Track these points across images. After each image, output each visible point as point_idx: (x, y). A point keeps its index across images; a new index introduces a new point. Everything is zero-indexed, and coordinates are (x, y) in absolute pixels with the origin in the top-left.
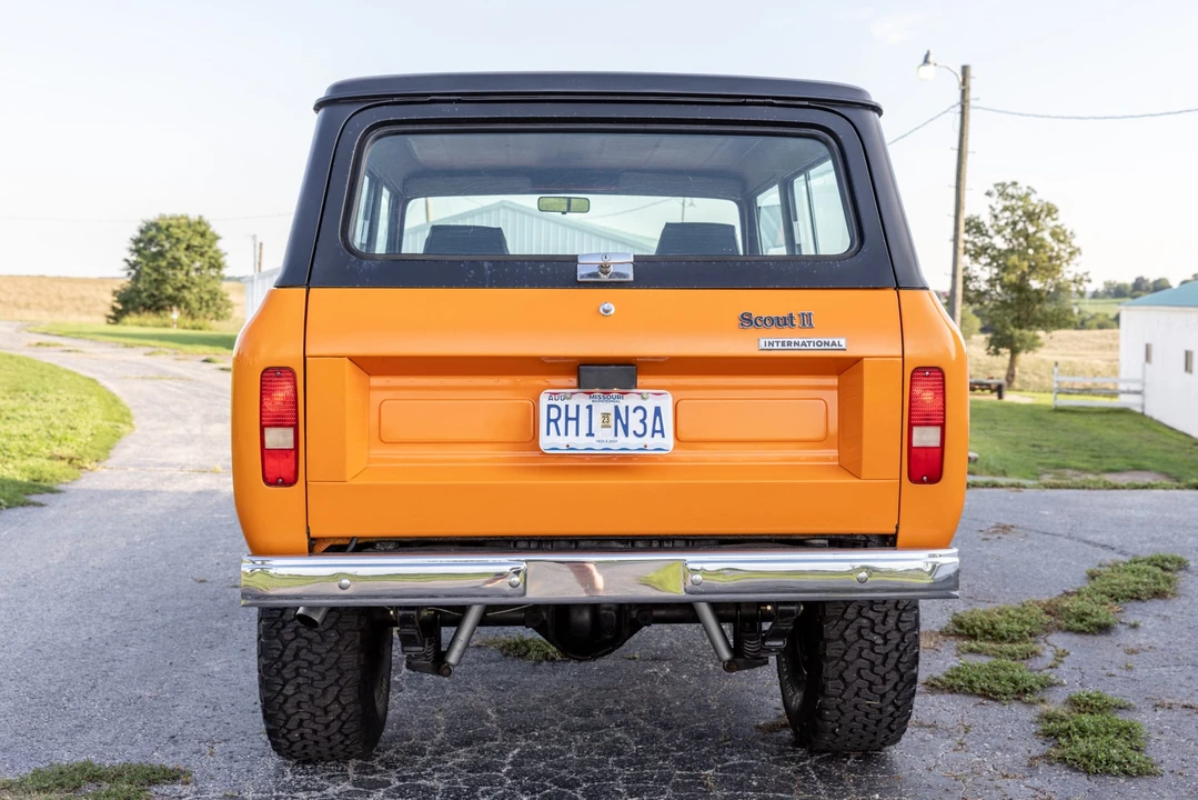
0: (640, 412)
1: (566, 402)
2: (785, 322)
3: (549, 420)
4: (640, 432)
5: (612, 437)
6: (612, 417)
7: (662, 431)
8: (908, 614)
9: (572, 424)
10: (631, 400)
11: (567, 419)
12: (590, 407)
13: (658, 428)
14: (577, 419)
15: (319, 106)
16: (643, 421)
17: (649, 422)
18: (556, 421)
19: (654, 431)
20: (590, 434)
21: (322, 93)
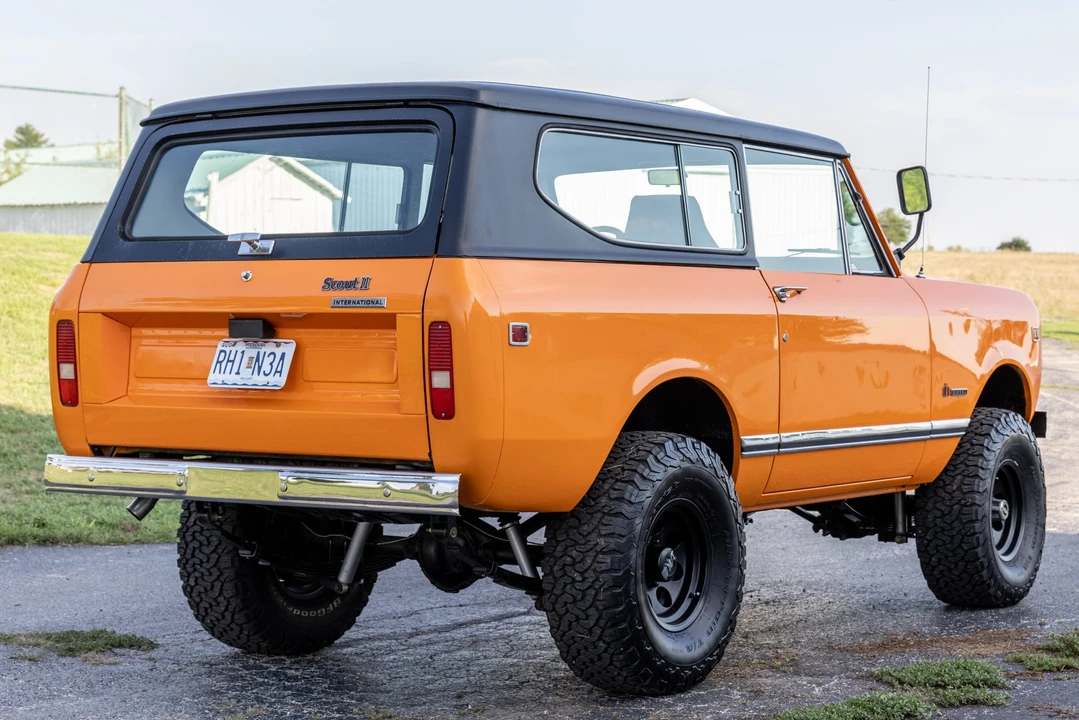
0: (272, 356)
1: (231, 348)
2: (350, 285)
3: (218, 362)
4: (267, 372)
5: (249, 376)
6: (254, 360)
7: (280, 372)
8: (605, 556)
9: (230, 364)
10: (269, 348)
11: (229, 361)
12: (243, 352)
13: (279, 369)
14: (233, 361)
15: (144, 124)
16: (271, 364)
17: (275, 365)
18: (221, 362)
19: (276, 372)
20: (238, 373)
21: (146, 116)
